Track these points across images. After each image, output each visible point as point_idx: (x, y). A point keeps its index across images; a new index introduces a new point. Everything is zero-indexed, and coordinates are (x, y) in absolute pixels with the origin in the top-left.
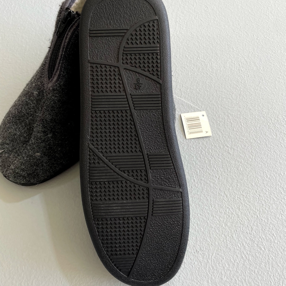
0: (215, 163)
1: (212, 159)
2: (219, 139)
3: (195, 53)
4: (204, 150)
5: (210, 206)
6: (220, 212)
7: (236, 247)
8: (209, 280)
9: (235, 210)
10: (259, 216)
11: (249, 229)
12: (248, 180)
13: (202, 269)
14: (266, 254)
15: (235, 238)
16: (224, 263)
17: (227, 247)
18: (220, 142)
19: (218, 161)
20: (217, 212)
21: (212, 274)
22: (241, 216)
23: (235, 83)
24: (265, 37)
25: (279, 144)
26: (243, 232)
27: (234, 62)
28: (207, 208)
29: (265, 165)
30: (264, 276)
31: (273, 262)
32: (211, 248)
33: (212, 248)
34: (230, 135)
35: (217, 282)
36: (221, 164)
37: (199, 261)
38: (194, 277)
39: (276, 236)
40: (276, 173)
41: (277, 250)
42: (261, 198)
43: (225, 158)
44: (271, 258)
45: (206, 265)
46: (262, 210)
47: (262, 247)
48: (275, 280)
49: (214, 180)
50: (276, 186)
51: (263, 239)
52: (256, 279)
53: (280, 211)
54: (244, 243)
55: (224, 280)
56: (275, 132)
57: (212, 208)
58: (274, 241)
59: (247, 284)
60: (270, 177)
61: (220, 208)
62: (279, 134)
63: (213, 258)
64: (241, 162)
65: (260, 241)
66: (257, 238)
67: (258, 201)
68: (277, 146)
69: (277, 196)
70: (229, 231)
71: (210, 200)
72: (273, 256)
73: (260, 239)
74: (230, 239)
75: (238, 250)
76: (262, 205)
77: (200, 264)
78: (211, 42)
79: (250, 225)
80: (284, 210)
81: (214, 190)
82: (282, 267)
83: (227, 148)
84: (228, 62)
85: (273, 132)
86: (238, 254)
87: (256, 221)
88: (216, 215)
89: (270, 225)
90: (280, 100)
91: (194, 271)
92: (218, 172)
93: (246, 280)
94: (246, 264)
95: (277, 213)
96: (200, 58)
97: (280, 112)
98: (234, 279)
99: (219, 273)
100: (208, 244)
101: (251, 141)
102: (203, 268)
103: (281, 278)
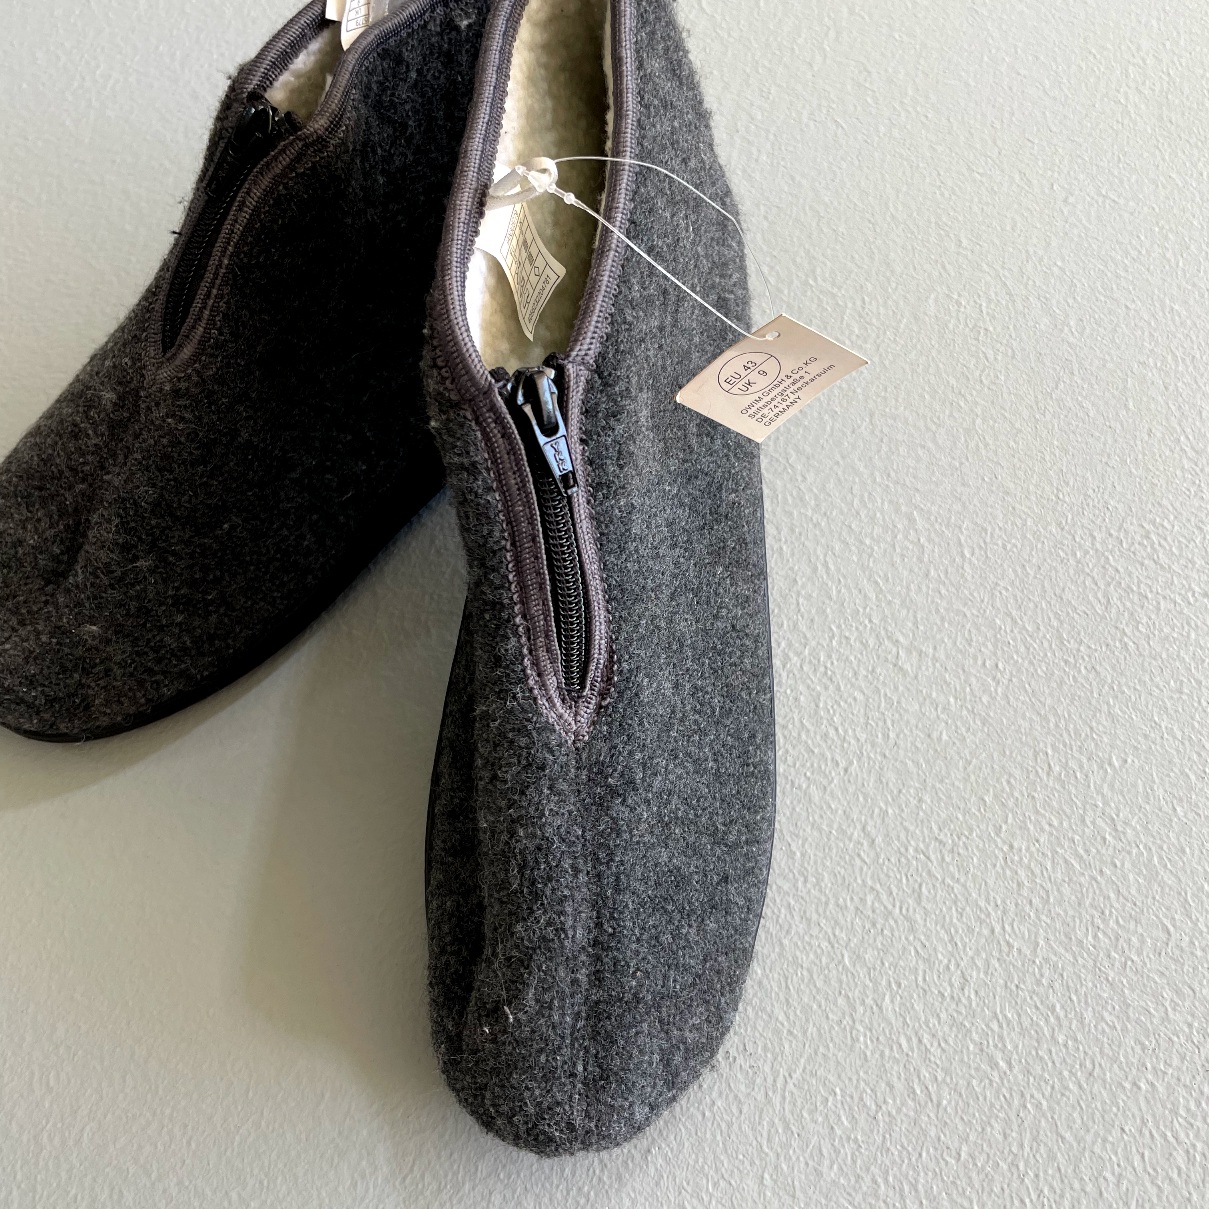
0: (839, 705)
1: (826, 688)
2: (865, 608)
3: (798, 260)
4: (798, 654)
5: (797, 880)
6: (838, 906)
7: (892, 1049)
8: (766, 1176)
9: (901, 902)
10: (998, 929)
11: (950, 979)
12: (966, 780)
13: (740, 1128)
14: (1015, 1088)
15: (891, 1015)
16: (834, 1112)
17: (852, 1046)
18: (867, 622)
19: (850, 700)
20: (827, 904)
21: (779, 1150)
22: (925, 925)
23: (953, 381)
24: (1100, 194)
25: (1114, 640)
26: (925, 991)
27: (960, 295)
28: (786, 887)
29: (1048, 722)
30: (996, 1177)
31: (1040, 1121)
32: (787, 1046)
33: (791, 1046)
34: (912, 594)
35: (796, 1183)
36: (862, 710)
37: (731, 1097)
38: (705, 1158)
39: (1062, 1014)
40: (1089, 759)
41: (1061, 1073)
42: (1016, 858)
43: (880, 687)
44: (1032, 1104)
45: (761, 1113)
46: (1013, 907)
47: (998, 1056)
48: (1039, 1196)
49: (826, 776)
50: (1085, 810)
51: (1009, 1023)
52: (962, 1183)
53: (1092, 917)
54: (926, 1036)
55: (829, 1180)
56: (1103, 587)
57: (805, 887)
58: (1052, 1037)
59: (921, 1203)
60: (1060, 775)
61: (840, 889)
62: (1120, 599)
63: (791, 1085)
64: (944, 708)
65: (992, 1030)
66: (983, 1020)
67: (1000, 871)
68: (1104, 649)
69: (1081, 852)
70: (868, 982)
71: (803, 855)
72: (1043, 1095)
73: (995, 1026)
74: (868, 1014)
75: (897, 1061)
76: (1019, 884)
77: (735, 1110)
78: (867, 215)
79: (958, 965)
80: (1107, 913)
81: (821, 817)
82: (1075, 1145)
83: (894, 650)
84: (932, 296)
85: (1096, 588)
86: (895, 1079)
87: (985, 950)
88: (819, 915)
89: (1040, 968)
90: (1140, 456)
91: (708, 1135)
92: (845, 745)
93: (920, 1187)
94: (926, 1119)
95: (1078, 921)
96: (815, 280)
97: (1133, 505)
98: (868, 1179)
99: (809, 1150)
100: (777, 1032)
101: (998, 621)
102: (745, 1127)
103: (1068, 1189)
